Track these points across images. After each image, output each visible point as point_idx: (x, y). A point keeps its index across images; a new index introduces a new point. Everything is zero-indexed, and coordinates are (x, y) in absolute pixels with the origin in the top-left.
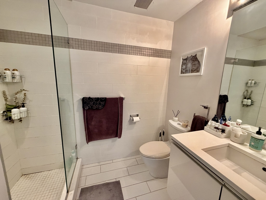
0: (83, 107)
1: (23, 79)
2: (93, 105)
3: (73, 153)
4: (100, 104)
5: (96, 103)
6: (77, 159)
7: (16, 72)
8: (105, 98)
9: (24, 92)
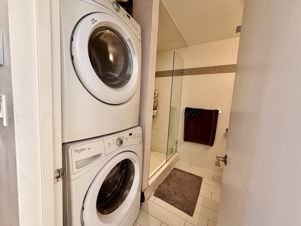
0: (185, 114)
1: (158, 95)
2: (192, 113)
3: (175, 146)
4: (197, 113)
5: (195, 112)
6: (176, 152)
7: (156, 91)
8: (202, 109)
9: (157, 102)
